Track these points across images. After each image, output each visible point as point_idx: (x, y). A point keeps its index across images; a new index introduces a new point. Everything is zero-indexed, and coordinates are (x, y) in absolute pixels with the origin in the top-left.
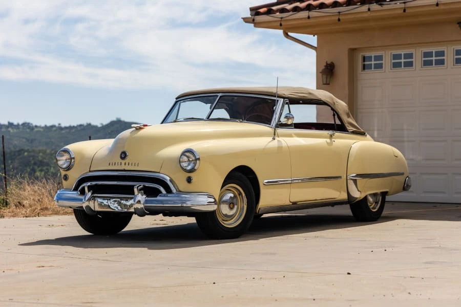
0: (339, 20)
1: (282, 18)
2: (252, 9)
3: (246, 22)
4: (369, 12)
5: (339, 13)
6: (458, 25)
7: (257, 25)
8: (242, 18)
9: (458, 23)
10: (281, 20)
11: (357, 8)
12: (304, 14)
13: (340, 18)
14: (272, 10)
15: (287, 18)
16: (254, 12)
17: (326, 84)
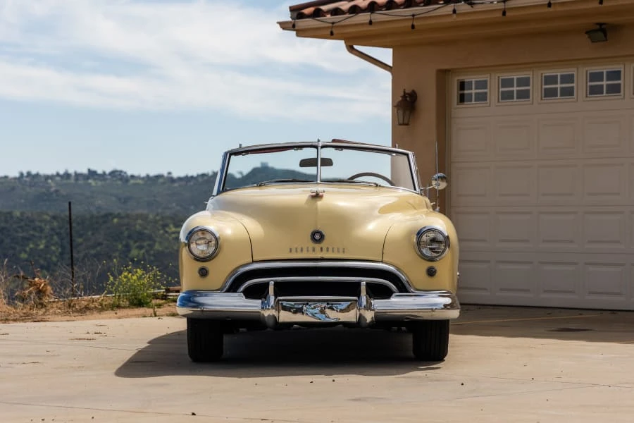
0: (413, 27)
1: (333, 23)
2: (292, 9)
3: (284, 29)
4: (455, 15)
5: (413, 15)
6: (587, 36)
7: (301, 33)
8: (278, 23)
9: (587, 33)
10: (332, 27)
11: (439, 8)
12: (364, 18)
13: (415, 23)
14: (321, 10)
15: (343, 23)
16: (295, 14)
17: (404, 124)
